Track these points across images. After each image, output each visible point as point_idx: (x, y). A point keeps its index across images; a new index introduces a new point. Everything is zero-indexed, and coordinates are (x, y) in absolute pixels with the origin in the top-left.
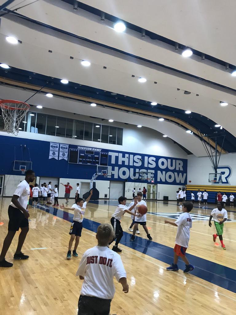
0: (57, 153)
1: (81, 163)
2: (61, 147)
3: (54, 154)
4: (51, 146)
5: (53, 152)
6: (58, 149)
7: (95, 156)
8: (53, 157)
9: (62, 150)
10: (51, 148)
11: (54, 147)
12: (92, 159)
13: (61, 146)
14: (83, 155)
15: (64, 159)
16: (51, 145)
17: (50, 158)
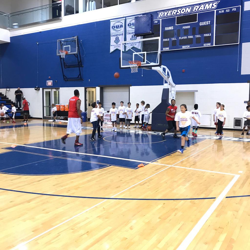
0: (121, 38)
1: (167, 49)
2: (128, 25)
3: (117, 40)
4: (112, 27)
5: (115, 37)
6: (122, 29)
7: (201, 24)
8: (116, 48)
9: (130, 29)
10: (112, 31)
11: (117, 27)
12: (194, 34)
13: (128, 22)
14: (171, 28)
15: (135, 46)
16: (112, 24)
17: (112, 49)
